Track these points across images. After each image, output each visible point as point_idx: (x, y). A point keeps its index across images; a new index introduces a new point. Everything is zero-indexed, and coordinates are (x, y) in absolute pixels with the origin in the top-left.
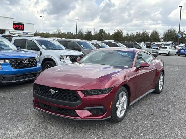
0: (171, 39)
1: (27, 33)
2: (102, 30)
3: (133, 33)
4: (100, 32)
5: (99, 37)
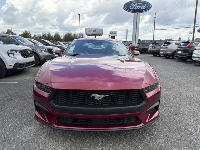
0: (69, 40)
2: (9, 31)
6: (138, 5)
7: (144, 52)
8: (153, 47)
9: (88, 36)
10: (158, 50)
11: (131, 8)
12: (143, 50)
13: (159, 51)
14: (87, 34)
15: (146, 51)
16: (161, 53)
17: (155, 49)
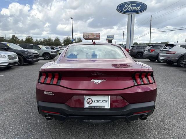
3: (41, 39)
4: (13, 38)
6: (132, 6)
7: (140, 56)
8: (150, 51)
9: (86, 40)
10: (156, 54)
11: (125, 9)
12: (138, 54)
13: (158, 56)
14: (84, 39)
15: (141, 55)
16: (162, 58)
17: (153, 53)
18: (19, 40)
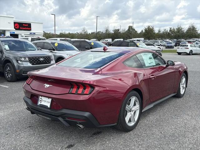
1: (35, 33)
2: (130, 28)
3: (167, 30)
4: (129, 30)
5: (127, 34)
18: (136, 32)
